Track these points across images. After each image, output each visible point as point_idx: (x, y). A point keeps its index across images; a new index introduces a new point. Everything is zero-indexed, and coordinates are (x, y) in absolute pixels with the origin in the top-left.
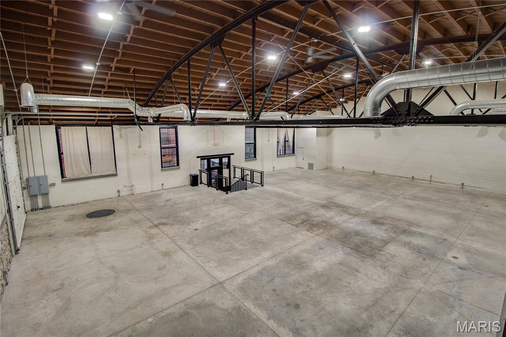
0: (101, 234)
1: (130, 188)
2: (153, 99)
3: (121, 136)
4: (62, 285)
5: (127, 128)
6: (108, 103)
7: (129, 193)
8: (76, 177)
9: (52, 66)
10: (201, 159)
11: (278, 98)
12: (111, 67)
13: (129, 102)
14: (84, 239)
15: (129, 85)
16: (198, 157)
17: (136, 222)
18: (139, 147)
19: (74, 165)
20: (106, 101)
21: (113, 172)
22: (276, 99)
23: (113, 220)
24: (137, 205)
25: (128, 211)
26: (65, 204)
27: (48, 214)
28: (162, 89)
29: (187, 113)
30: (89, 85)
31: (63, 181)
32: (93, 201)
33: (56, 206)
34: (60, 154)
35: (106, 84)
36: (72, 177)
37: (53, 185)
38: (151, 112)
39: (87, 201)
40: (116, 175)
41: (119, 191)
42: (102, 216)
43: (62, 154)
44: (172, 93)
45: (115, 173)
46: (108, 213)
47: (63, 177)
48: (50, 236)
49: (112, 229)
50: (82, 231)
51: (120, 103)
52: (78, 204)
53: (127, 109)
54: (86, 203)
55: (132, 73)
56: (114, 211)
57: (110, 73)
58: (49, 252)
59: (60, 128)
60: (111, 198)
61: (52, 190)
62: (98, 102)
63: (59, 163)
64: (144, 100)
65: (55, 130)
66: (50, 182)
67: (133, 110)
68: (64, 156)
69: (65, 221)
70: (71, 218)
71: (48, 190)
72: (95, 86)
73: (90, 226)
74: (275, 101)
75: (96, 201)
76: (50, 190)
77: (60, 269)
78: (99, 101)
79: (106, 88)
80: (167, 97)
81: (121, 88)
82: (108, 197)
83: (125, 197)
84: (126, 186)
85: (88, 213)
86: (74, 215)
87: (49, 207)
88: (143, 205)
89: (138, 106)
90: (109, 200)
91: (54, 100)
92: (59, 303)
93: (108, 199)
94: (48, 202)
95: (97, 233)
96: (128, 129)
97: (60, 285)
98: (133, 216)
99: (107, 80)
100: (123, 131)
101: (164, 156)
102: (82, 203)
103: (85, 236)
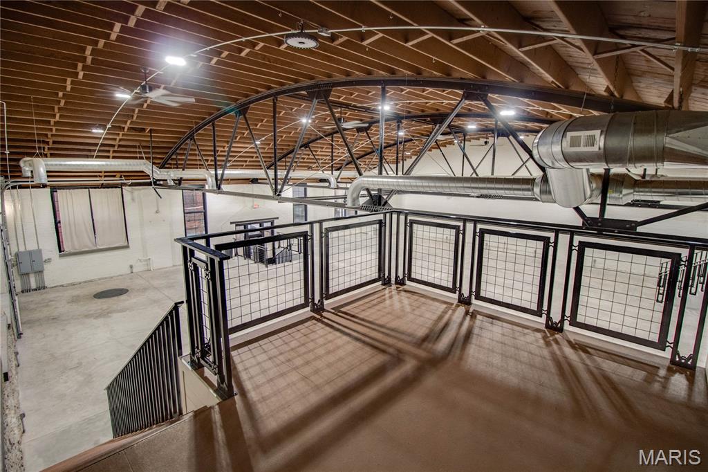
0: (115, 315)
1: (145, 263)
2: (174, 157)
3: (133, 200)
4: (80, 364)
5: (140, 190)
6: (119, 165)
7: (146, 268)
8: (78, 251)
9: (54, 128)
10: (236, 225)
11: (321, 155)
12: (124, 128)
13: (145, 164)
14: (94, 321)
15: (144, 144)
16: (231, 223)
17: (155, 301)
18: (157, 212)
19: (75, 237)
20: (116, 163)
21: (124, 243)
22: (320, 157)
23: (128, 300)
24: (156, 283)
25: (145, 289)
26: (65, 283)
27: (44, 295)
28: (185, 147)
29: (212, 181)
30: (96, 145)
31: (60, 256)
32: (100, 279)
33: (53, 286)
34: (57, 224)
35: (116, 143)
36: (72, 251)
37: (49, 260)
38: (172, 174)
39: (92, 278)
40: (127, 247)
41: (131, 267)
42: (114, 296)
43: (60, 222)
44: (195, 155)
45: (126, 244)
46: (120, 292)
47: (60, 251)
48: (53, 319)
49: (128, 309)
50: (91, 312)
51: (134, 165)
52: (80, 283)
53: (143, 172)
54: (91, 281)
55: (148, 132)
56: (127, 291)
57: (121, 133)
58: (57, 335)
59: (56, 192)
60: (121, 275)
61: (47, 267)
62: (107, 165)
63: (55, 234)
64: (162, 158)
65: (50, 194)
66: (45, 257)
67: (149, 173)
68: (62, 226)
69: (68, 303)
70: (75, 300)
71: (43, 267)
72: (102, 145)
73: (100, 307)
74: (319, 159)
75: (103, 279)
76: (45, 266)
77: (74, 350)
78: (108, 163)
79: (116, 147)
80: (191, 155)
81: (135, 147)
82: (118, 274)
83: (140, 274)
84: (140, 260)
85: (96, 293)
86: (78, 296)
87: (44, 288)
88: (163, 282)
89: (155, 168)
90: (120, 277)
91: (56, 165)
92: (80, 378)
93: (118, 276)
94: (43, 282)
95: (109, 315)
96: (143, 191)
97: (78, 363)
98: (151, 294)
99: (118, 140)
100: (136, 193)
101: (189, 221)
102: (85, 282)
103: (96, 317)
